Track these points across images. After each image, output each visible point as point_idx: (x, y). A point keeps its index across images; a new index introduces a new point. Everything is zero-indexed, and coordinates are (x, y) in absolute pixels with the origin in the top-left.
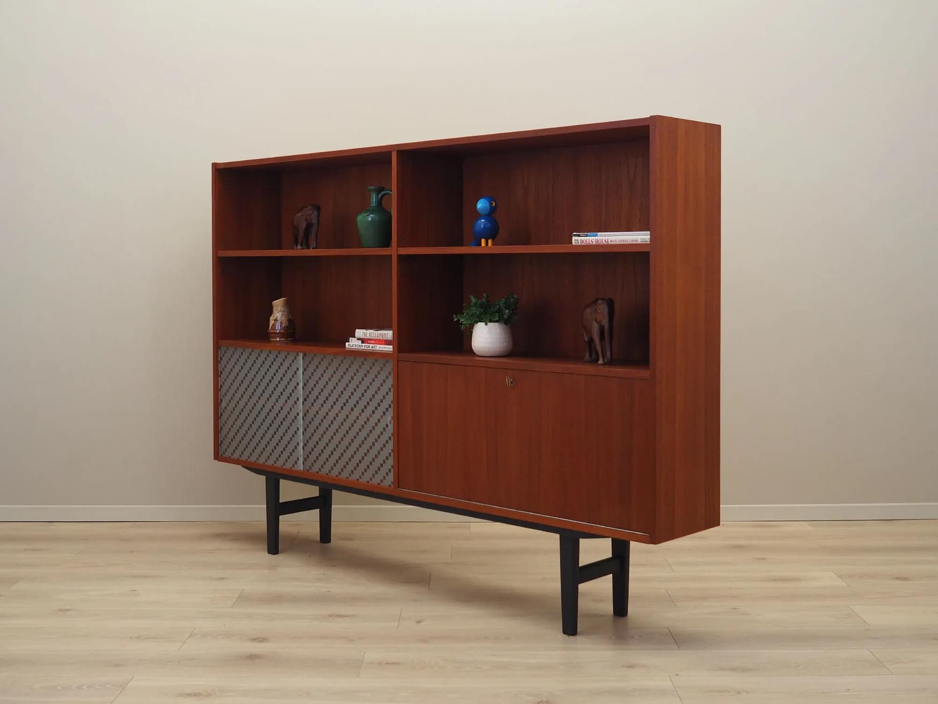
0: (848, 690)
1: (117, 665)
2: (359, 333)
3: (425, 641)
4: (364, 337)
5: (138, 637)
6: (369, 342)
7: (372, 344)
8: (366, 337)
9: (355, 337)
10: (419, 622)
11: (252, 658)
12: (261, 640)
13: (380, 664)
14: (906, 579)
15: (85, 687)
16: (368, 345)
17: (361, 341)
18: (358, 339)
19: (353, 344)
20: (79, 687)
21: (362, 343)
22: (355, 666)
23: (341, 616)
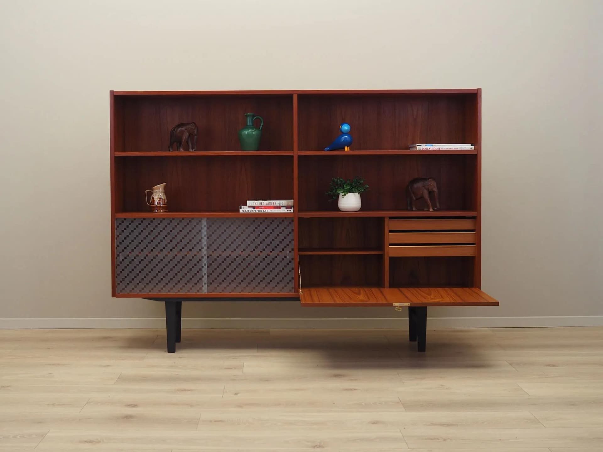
0: (516, 438)
1: (40, 422)
2: (249, 203)
3: (240, 406)
4: (254, 205)
5: (53, 405)
6: (260, 208)
7: (264, 209)
8: (256, 205)
9: (246, 206)
10: (236, 394)
11: (128, 418)
12: (133, 406)
13: (211, 421)
14: (553, 366)
15: (18, 437)
16: (260, 210)
17: (252, 208)
18: (249, 207)
19: (244, 210)
20: (15, 437)
21: (253, 209)
22: (194, 423)
23: (185, 390)
